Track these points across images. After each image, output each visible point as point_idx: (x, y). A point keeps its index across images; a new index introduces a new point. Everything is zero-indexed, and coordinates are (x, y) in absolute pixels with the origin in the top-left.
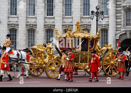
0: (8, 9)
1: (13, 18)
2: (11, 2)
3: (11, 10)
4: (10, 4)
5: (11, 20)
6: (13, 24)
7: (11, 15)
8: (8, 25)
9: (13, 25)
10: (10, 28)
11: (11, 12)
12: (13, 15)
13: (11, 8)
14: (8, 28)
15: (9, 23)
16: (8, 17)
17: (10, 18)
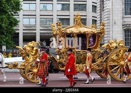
0: (122, 9)
1: (128, 18)
2: (125, 1)
3: (125, 10)
4: (124, 4)
5: (125, 20)
6: (128, 24)
7: (125, 15)
8: (123, 25)
9: (128, 26)
10: (125, 28)
11: (125, 12)
12: (128, 15)
13: (125, 8)
14: (123, 29)
15: (124, 23)
16: (123, 18)
17: (124, 19)
